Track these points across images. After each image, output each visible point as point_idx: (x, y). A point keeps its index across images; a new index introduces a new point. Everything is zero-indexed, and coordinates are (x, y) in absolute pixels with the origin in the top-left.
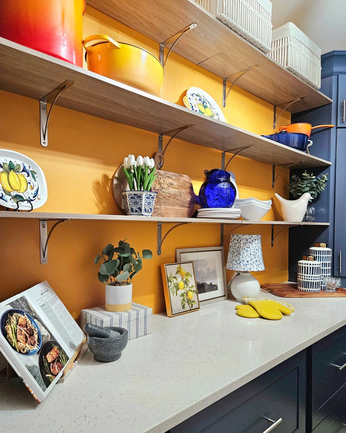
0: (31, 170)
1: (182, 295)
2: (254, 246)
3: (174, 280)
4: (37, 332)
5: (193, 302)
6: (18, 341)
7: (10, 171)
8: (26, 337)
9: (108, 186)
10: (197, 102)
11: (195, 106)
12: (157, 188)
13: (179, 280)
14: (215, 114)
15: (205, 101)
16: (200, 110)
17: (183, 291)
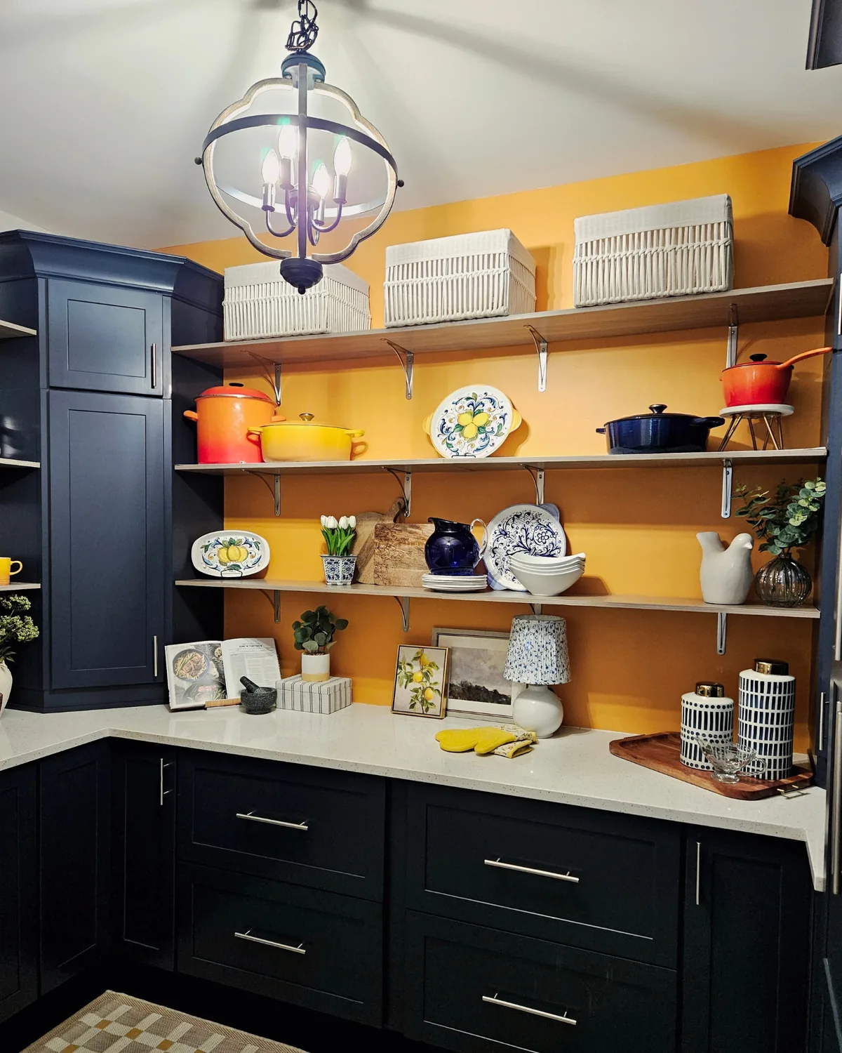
0: (255, 541)
1: (416, 691)
2: (521, 638)
3: (408, 667)
5: (431, 704)
6: (182, 669)
7: (230, 546)
10: (461, 411)
11: (450, 421)
12: (382, 546)
13: (416, 669)
14: (495, 418)
15: (484, 401)
16: (458, 425)
17: (418, 686)
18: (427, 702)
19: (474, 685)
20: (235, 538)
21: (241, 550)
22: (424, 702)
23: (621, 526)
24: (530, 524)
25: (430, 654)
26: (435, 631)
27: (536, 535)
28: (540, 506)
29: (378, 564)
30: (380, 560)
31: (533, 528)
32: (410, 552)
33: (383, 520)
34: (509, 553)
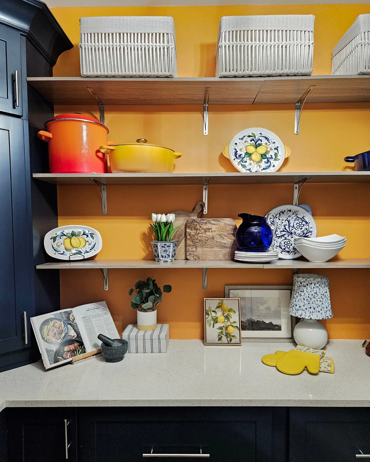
0: (90, 232)
1: (221, 328)
3: (213, 313)
4: (66, 333)
5: (233, 336)
6: (48, 335)
7: (72, 236)
8: (55, 334)
9: (153, 235)
10: (246, 144)
11: (241, 150)
12: (192, 234)
13: (219, 314)
14: (271, 149)
15: (261, 138)
16: (247, 153)
17: (222, 325)
18: (230, 335)
19: (256, 320)
20: (76, 231)
21: (81, 239)
22: (227, 335)
23: (344, 217)
24: (291, 217)
25: (227, 303)
26: (227, 288)
27: (295, 224)
28: (296, 205)
29: (189, 246)
30: (190, 243)
31: (293, 219)
32: (213, 237)
34: (278, 235)
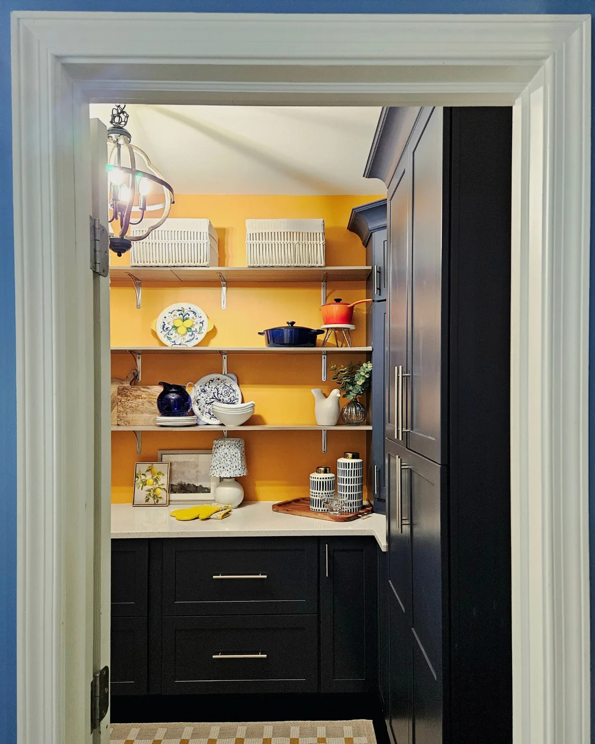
1: (149, 491)
2: (220, 452)
3: (143, 476)
5: (160, 498)
10: (175, 318)
11: (168, 323)
12: (123, 400)
13: (149, 477)
14: (197, 323)
15: (189, 313)
16: (174, 326)
17: (150, 487)
18: (157, 497)
19: (187, 483)
22: (155, 497)
23: (270, 386)
24: (220, 385)
25: (157, 467)
26: (160, 452)
27: (223, 391)
28: (225, 375)
29: (119, 412)
30: (122, 409)
31: (221, 387)
32: (143, 404)
33: (122, 384)
34: (207, 402)
